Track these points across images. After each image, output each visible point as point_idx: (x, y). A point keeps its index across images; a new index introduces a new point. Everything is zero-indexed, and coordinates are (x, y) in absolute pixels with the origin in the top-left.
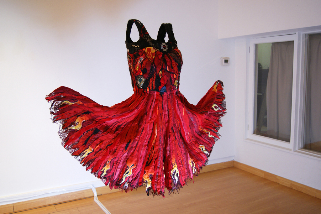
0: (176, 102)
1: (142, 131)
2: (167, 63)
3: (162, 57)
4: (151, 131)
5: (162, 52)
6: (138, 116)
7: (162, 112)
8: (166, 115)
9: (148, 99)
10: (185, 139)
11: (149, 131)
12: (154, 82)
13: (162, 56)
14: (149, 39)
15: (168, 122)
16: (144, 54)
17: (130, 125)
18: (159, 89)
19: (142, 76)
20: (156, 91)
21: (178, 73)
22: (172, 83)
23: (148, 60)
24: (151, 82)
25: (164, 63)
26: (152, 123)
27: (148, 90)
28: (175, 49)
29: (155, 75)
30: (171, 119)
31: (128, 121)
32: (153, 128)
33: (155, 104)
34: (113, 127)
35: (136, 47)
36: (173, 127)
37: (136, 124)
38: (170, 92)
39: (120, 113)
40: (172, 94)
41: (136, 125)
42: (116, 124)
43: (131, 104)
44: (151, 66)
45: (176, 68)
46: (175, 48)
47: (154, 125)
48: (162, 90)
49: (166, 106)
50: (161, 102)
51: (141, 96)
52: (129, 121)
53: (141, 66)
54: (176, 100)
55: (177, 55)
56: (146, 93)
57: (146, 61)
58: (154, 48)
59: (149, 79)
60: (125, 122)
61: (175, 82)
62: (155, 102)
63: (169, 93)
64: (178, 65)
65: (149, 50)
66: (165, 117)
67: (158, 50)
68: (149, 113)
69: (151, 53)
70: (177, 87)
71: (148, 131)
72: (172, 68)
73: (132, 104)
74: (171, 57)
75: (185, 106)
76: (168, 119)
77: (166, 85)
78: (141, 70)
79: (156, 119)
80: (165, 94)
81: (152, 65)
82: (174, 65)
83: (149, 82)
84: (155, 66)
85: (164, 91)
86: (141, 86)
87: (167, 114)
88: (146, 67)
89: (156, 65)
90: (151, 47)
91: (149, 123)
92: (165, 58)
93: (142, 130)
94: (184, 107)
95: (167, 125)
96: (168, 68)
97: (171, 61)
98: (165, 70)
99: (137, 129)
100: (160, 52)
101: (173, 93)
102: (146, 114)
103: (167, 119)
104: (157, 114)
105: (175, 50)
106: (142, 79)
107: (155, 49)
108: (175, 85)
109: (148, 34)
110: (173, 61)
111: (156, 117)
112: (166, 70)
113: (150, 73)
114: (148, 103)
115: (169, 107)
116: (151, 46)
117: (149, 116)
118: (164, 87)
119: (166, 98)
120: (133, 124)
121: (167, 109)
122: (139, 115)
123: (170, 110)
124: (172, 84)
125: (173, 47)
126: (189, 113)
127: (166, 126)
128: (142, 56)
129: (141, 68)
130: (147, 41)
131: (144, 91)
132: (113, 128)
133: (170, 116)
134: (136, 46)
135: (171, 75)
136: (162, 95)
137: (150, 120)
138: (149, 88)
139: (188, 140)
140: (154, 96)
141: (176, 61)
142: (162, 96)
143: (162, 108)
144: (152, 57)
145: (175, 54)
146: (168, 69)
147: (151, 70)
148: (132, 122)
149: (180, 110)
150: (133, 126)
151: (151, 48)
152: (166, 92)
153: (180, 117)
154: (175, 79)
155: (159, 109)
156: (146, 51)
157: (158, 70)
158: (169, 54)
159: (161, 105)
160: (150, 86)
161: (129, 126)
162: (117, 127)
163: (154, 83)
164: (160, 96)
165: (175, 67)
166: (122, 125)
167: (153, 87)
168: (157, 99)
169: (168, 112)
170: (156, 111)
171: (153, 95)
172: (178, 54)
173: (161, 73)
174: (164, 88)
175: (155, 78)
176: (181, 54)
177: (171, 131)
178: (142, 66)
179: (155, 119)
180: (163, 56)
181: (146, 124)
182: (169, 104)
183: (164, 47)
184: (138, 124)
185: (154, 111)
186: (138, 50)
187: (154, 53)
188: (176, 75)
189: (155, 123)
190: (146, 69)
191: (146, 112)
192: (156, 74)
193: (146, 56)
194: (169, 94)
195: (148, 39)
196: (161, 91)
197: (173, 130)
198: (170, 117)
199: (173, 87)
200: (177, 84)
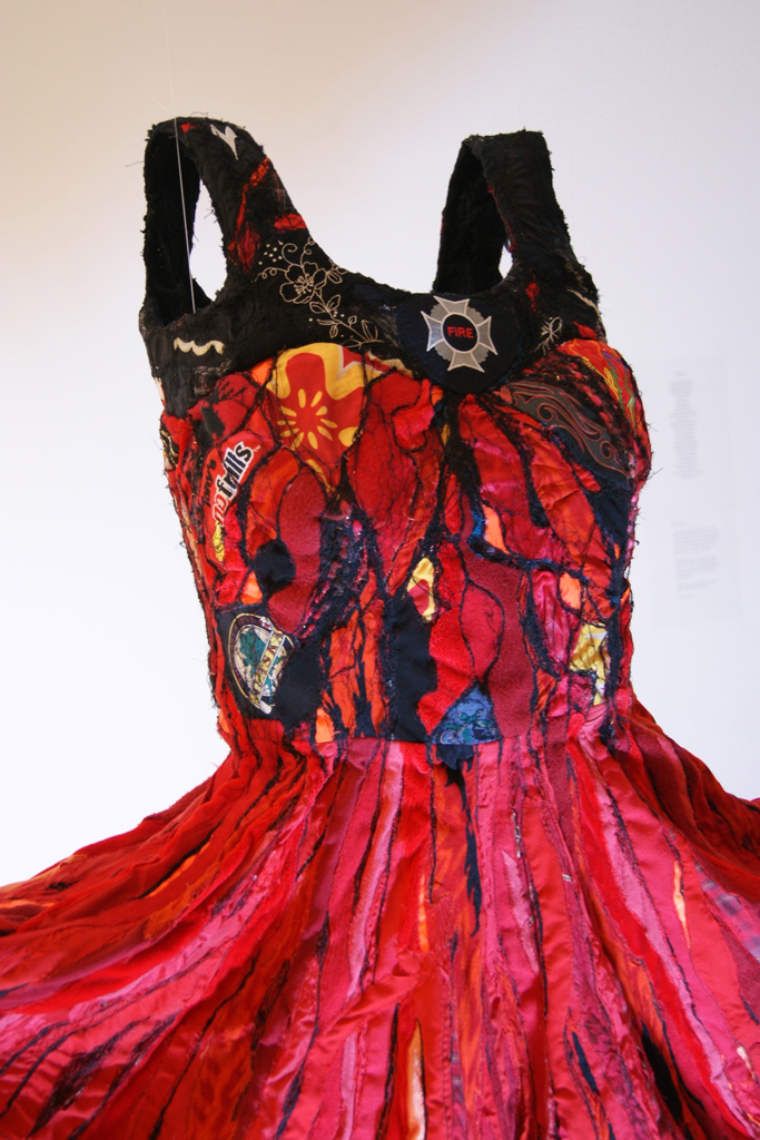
0: (607, 816)
1: (292, 1101)
2: (485, 476)
3: (435, 426)
4: (375, 1099)
5: (434, 384)
6: (253, 961)
7: (464, 919)
8: (518, 931)
9: (331, 812)
10: (721, 1103)
11: (359, 1091)
12: (369, 660)
13: (431, 415)
14: (310, 269)
15: (539, 993)
16: (256, 416)
17: (184, 1044)
18: (425, 721)
19: (261, 608)
20: (400, 739)
21: (602, 556)
22: (545, 653)
23: (292, 464)
24: (340, 659)
25: (452, 486)
26: (376, 1021)
27: (324, 733)
28: (572, 347)
29: (376, 596)
30: (564, 976)
31: (162, 1015)
32: (391, 1070)
33: (400, 852)
34: (30, 1073)
35: (200, 351)
36: (585, 1041)
37: (236, 1034)
38: (536, 734)
39: (52, 975)
40: (558, 746)
41: (237, 1043)
42: (53, 1048)
43: (177, 865)
44: (320, 520)
45: (575, 521)
46: (568, 334)
47: (394, 1038)
48: (457, 727)
49: (510, 862)
50: (452, 830)
51: (270, 785)
52: (176, 1007)
53: (243, 528)
54: (603, 799)
55: (582, 396)
56: (311, 762)
57: (274, 479)
58: (354, 351)
59: (325, 635)
60: (131, 1026)
61: (582, 641)
62: (394, 833)
63: (523, 741)
64: (591, 483)
65: (309, 374)
66: (505, 953)
67: (394, 369)
68: (347, 938)
69: (328, 401)
70: (600, 685)
71: (348, 1096)
72: (540, 518)
73: (189, 862)
74: (523, 419)
75: (685, 850)
76: (536, 968)
77: (484, 684)
78: (247, 563)
79: (416, 990)
80: (488, 754)
81: (332, 506)
82: (553, 487)
83: (329, 664)
84: (357, 516)
85: (479, 735)
86: (265, 699)
87: (527, 931)
88: (278, 530)
89: (369, 511)
90: (328, 340)
91: (352, 1025)
92: (465, 434)
93: (282, 1096)
94: (676, 854)
95: (529, 1015)
96: (492, 520)
97: (526, 458)
98: (464, 547)
99: (240, 1087)
100: (418, 378)
101: (574, 741)
102: (318, 946)
103: (527, 973)
104: (423, 940)
105: (567, 358)
106: (261, 634)
107: (365, 361)
108: (578, 665)
109: (301, 234)
110: (546, 457)
111: (412, 969)
112: (480, 546)
113: (319, 586)
114: (330, 850)
115: (541, 862)
116: (323, 336)
117: (349, 968)
118: (464, 698)
119: (506, 792)
120: (211, 1036)
121: (516, 884)
122: (259, 949)
123: (547, 890)
124: (551, 660)
125: (548, 330)
126: (726, 905)
127: (525, 1029)
128: (242, 426)
129: (241, 545)
130: (290, 292)
131: (296, 745)
132: (24, 1084)
133: (548, 949)
134: (200, 342)
135: (532, 585)
136: (455, 768)
137: (364, 998)
138: (335, 713)
139: (747, 1102)
140: (382, 781)
141: (571, 453)
142: (455, 777)
143: (462, 885)
144: (334, 433)
145: (568, 385)
146: (494, 536)
147: (331, 552)
148: (201, 1016)
149: (643, 882)
150: (205, 1051)
151: (329, 352)
152: (499, 739)
153: (655, 938)
154: (579, 618)
155: (432, 899)
156: (281, 384)
157: (393, 547)
158: (504, 394)
159: (448, 858)
160: (342, 693)
161: (176, 1051)
162: (64, 1071)
163: (370, 673)
164: (439, 781)
165: (566, 512)
166: (108, 1047)
167: (362, 706)
168: (418, 809)
169: (534, 909)
170: (408, 923)
171: (376, 771)
172: (596, 382)
173: (425, 572)
174: (467, 709)
175: (372, 624)
176: (633, 382)
177: (564, 1080)
178: (251, 527)
179: (403, 986)
180: (447, 413)
181: (323, 1041)
182: (532, 841)
183: (460, 332)
184: (254, 1039)
185: (393, 920)
186: (213, 379)
187: (350, 397)
188: (584, 583)
189: (402, 1026)
190: (278, 549)
191: (318, 927)
192: (380, 585)
193: (276, 433)
194: (534, 753)
195: (295, 273)
196: (446, 739)
197: (586, 1068)
198: (553, 958)
199: (563, 684)
200: (601, 654)
